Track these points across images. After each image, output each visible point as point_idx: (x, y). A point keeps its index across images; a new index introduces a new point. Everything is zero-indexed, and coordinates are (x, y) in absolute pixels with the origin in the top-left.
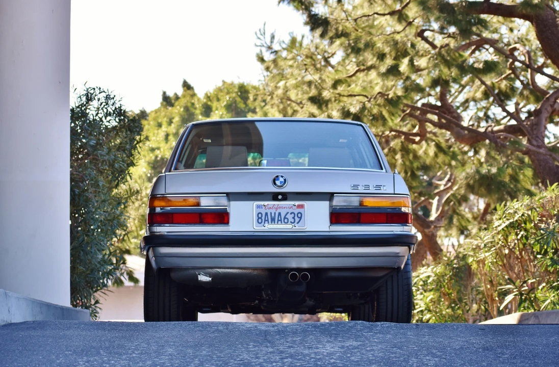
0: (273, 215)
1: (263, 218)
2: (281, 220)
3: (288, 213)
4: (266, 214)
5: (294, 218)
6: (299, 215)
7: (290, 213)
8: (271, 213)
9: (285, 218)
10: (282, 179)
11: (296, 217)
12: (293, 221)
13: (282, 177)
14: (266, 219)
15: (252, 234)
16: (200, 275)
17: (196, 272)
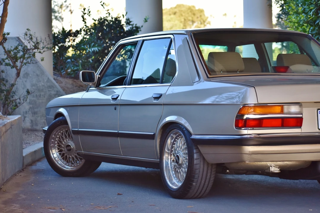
15: (317, 134)
16: (271, 166)
17: (269, 164)
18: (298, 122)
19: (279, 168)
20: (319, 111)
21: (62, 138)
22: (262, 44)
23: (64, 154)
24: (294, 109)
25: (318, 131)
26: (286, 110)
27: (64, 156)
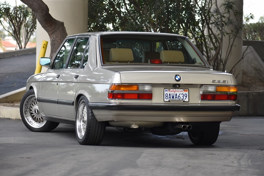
0: (173, 95)
1: (168, 96)
2: (177, 98)
3: (180, 94)
4: (170, 94)
5: (183, 96)
6: (186, 95)
7: (181, 94)
8: (172, 94)
9: (179, 96)
10: (179, 77)
11: (184, 96)
12: (183, 98)
13: (179, 76)
14: (170, 97)
15: (162, 105)
16: (133, 124)
17: (131, 123)
18: (149, 96)
19: (138, 126)
20: (165, 89)
21: (32, 105)
22: (166, 42)
23: (33, 116)
24: (147, 88)
25: (163, 102)
26: (141, 88)
27: (34, 117)
